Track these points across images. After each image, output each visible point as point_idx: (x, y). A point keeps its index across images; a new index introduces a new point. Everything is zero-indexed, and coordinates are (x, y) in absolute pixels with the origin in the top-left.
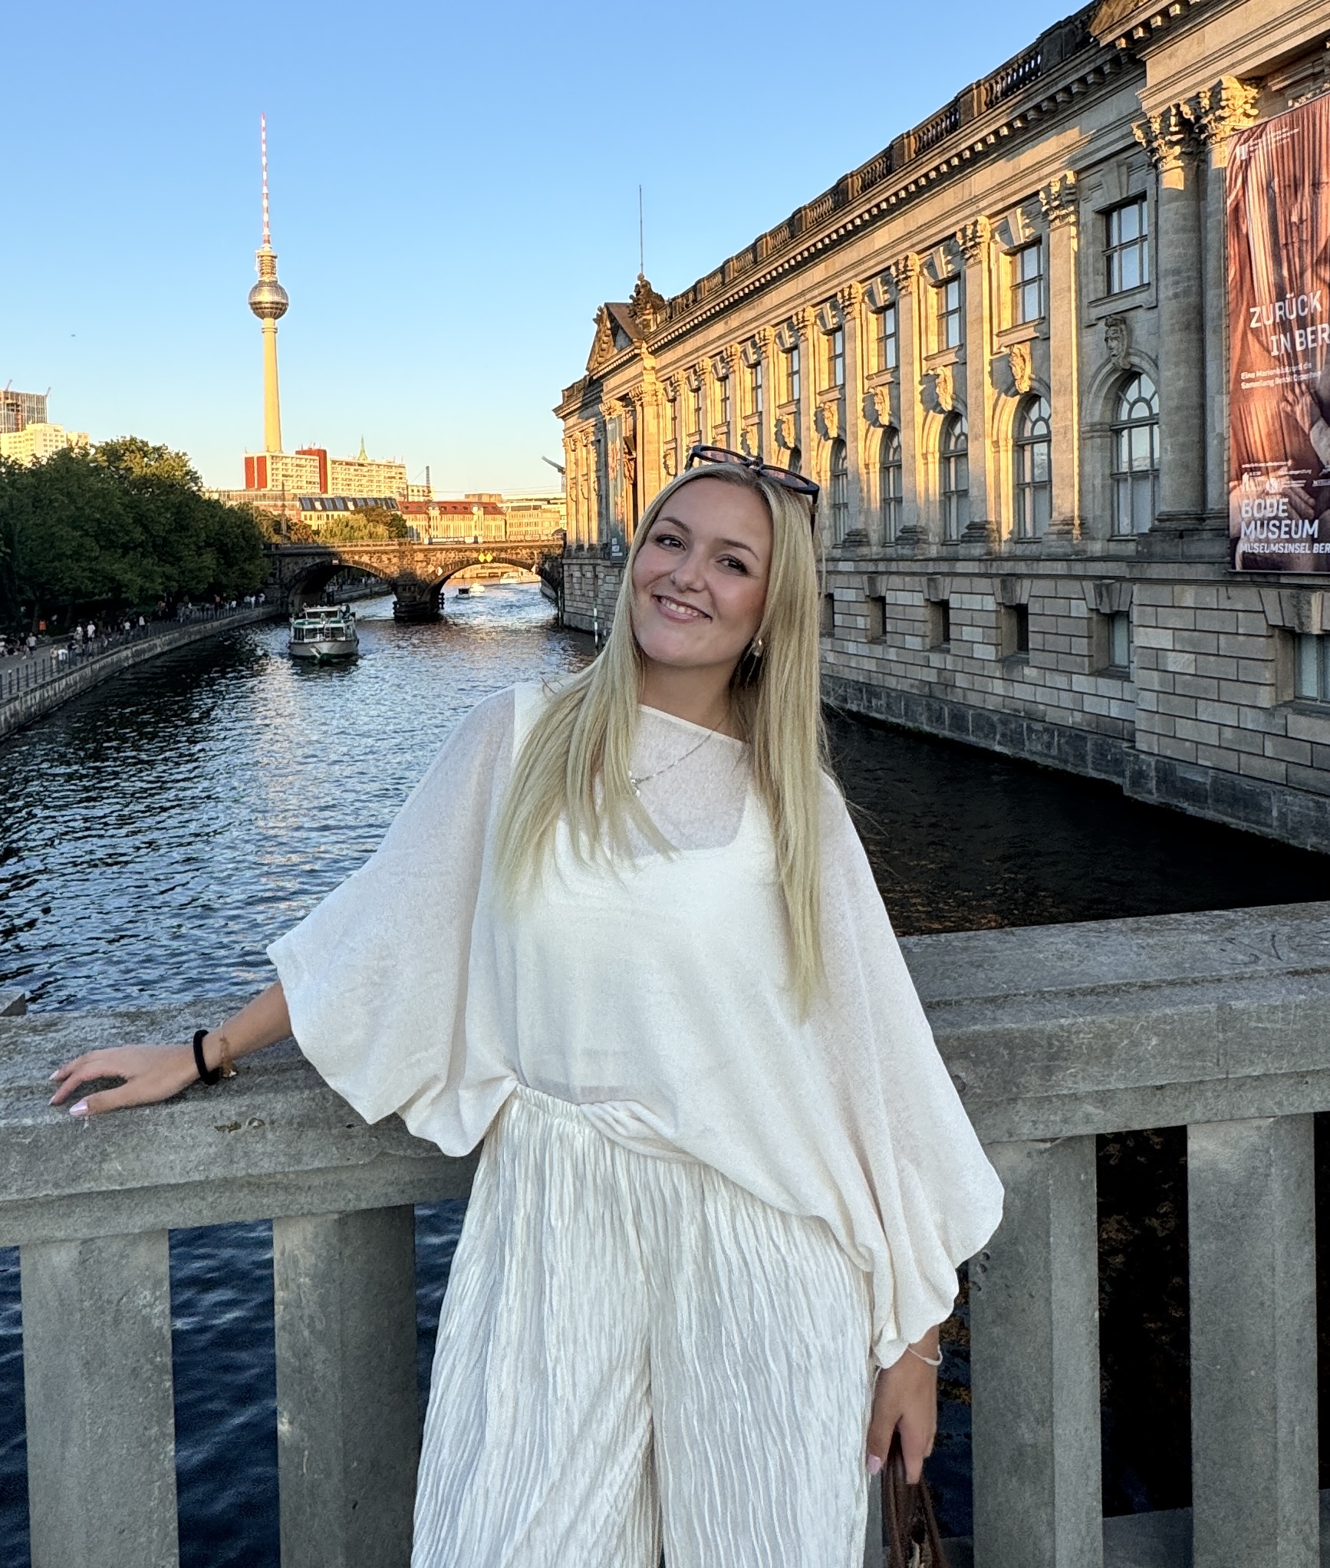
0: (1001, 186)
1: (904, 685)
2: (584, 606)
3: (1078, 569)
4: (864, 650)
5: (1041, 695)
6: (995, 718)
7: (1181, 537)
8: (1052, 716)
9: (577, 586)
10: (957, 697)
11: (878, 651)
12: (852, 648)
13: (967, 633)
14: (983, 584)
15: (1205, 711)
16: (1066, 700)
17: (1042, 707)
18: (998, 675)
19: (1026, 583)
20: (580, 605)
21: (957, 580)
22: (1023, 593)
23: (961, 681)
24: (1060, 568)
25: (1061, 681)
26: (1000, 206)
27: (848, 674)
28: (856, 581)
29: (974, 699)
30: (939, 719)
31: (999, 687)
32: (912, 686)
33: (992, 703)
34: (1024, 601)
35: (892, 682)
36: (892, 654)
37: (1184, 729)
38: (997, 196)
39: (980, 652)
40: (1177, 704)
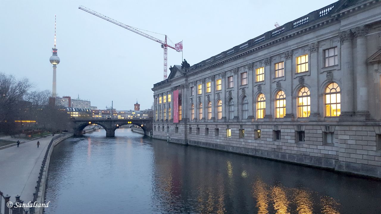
0: (297, 44)
1: (267, 149)
2: (159, 133)
3: (320, 123)
4: (254, 141)
5: (308, 150)
6: (295, 155)
7: (352, 116)
8: (311, 155)
9: (157, 129)
10: (283, 151)
11: (258, 142)
12: (250, 141)
13: (286, 137)
14: (292, 127)
15: (358, 152)
16: (315, 151)
17: (308, 153)
18: (295, 146)
19: (304, 127)
20: (158, 133)
21: (283, 126)
22: (303, 129)
23: (284, 148)
24: (314, 123)
25: (315, 147)
26: (296, 48)
27: (248, 147)
28: (252, 126)
29: (287, 151)
30: (278, 156)
31: (296, 149)
32: (269, 149)
33: (293, 152)
34: (303, 130)
35: (263, 148)
36: (263, 142)
37: (352, 156)
38: (296, 45)
39: (289, 141)
40: (350, 151)
